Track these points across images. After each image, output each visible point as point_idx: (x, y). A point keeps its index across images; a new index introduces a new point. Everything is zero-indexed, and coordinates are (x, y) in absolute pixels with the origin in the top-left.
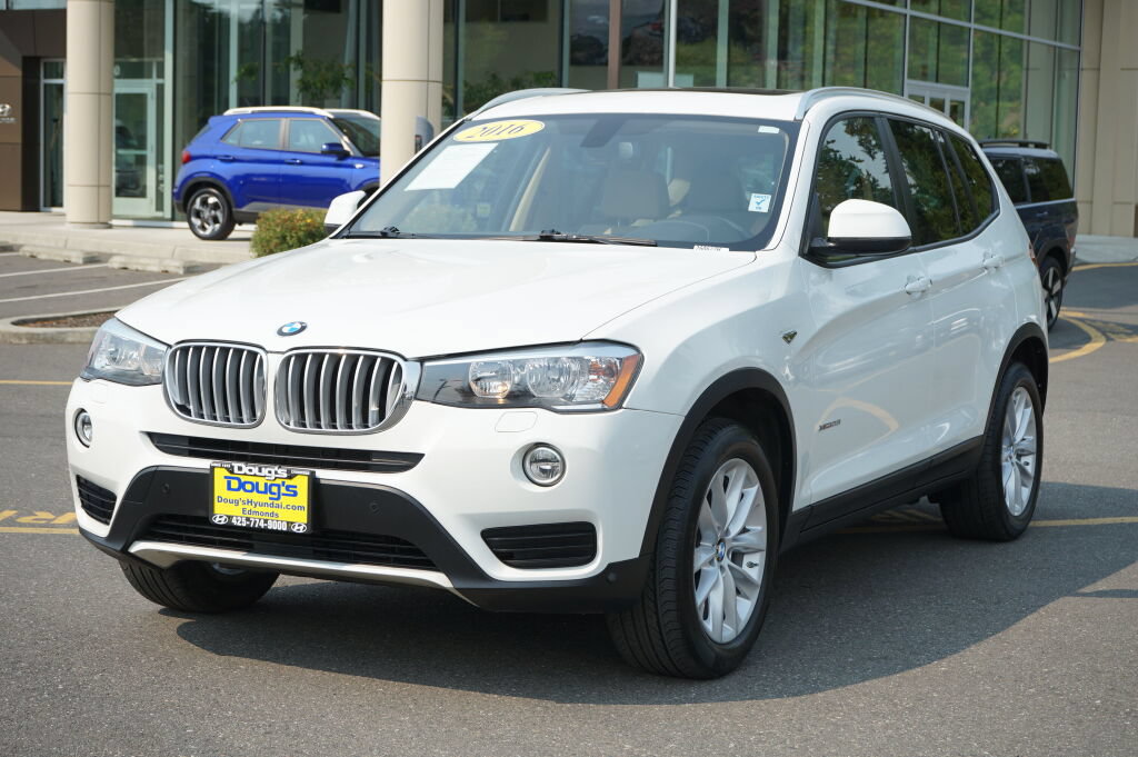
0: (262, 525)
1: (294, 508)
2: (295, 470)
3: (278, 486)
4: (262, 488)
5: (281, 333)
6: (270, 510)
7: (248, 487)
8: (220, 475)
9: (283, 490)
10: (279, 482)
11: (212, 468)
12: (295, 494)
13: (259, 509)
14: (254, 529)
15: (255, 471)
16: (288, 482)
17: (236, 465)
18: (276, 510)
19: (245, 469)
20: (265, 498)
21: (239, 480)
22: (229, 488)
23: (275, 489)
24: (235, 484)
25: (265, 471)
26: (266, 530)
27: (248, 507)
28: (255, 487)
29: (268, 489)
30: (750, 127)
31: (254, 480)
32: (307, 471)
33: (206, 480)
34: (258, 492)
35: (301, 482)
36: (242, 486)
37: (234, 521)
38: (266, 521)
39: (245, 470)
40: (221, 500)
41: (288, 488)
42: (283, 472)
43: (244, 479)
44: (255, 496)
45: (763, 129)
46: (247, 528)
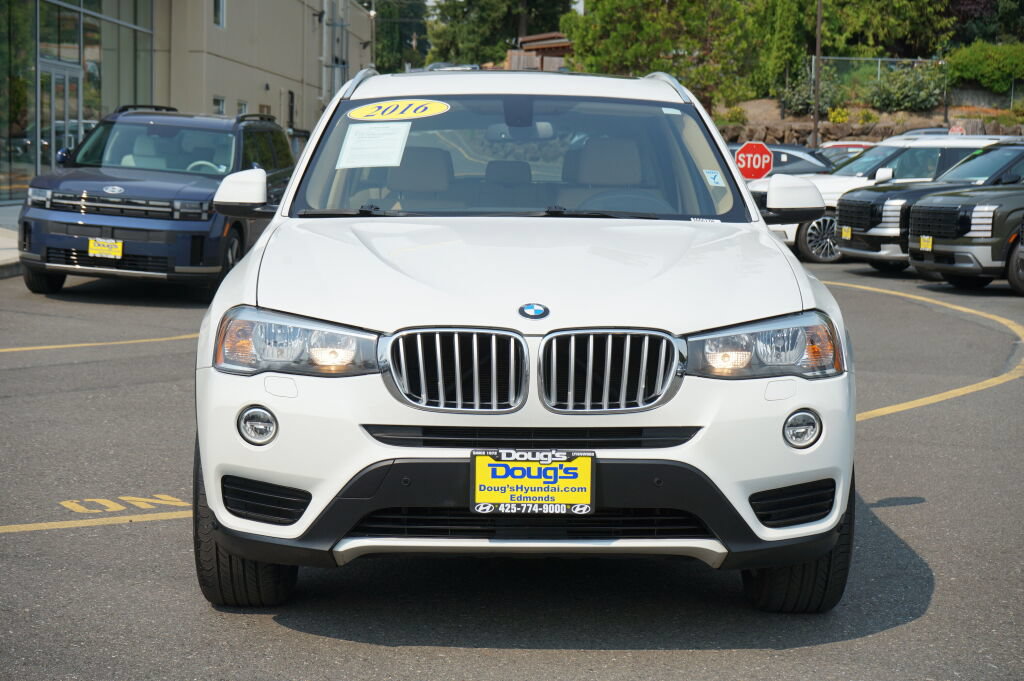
0: (536, 510)
1: (574, 490)
2: (575, 452)
3: (555, 470)
4: (534, 472)
5: (522, 311)
6: (544, 494)
7: (518, 473)
8: (483, 463)
9: (561, 473)
10: (556, 465)
11: (473, 457)
12: (575, 476)
13: (530, 494)
14: (526, 515)
15: (528, 455)
16: (567, 465)
17: (504, 452)
18: (551, 494)
19: (515, 455)
20: (539, 483)
21: (506, 467)
22: (494, 475)
23: (550, 473)
24: (501, 471)
25: (540, 456)
26: (541, 515)
27: (518, 493)
28: (527, 473)
29: (542, 473)
30: (656, 109)
31: (525, 465)
32: (589, 452)
33: (467, 469)
34: (530, 477)
35: (583, 464)
36: (510, 472)
37: (502, 509)
38: (540, 506)
39: (515, 457)
40: (483, 488)
41: (566, 471)
42: (561, 455)
43: (512, 465)
44: (526, 482)
45: (666, 111)
46: (518, 515)
